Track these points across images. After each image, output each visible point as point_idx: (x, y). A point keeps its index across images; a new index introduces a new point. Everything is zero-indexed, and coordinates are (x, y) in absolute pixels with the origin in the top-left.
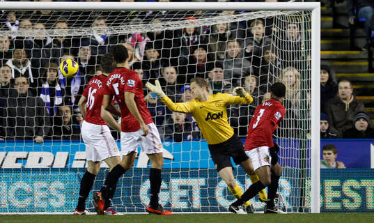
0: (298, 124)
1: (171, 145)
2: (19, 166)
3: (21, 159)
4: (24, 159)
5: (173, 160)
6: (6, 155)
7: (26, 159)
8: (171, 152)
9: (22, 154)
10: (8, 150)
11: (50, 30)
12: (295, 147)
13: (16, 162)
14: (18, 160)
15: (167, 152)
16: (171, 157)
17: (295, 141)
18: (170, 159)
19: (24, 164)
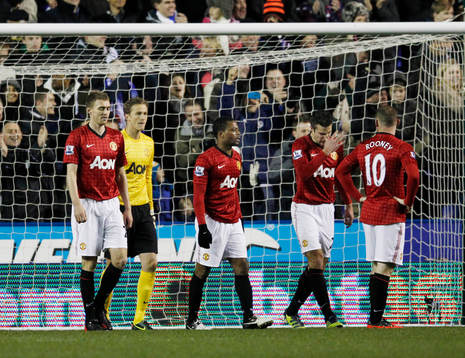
0: (458, 197)
1: (276, 229)
2: (58, 259)
3: (60, 249)
4: (65, 250)
5: (280, 249)
6: (39, 245)
7: (68, 250)
8: (276, 239)
9: (63, 243)
10: (42, 237)
11: (101, 64)
12: (454, 231)
13: (54, 254)
14: (56, 251)
15: (270, 238)
16: (276, 245)
17: (453, 222)
18: (275, 249)
19: (65, 257)
